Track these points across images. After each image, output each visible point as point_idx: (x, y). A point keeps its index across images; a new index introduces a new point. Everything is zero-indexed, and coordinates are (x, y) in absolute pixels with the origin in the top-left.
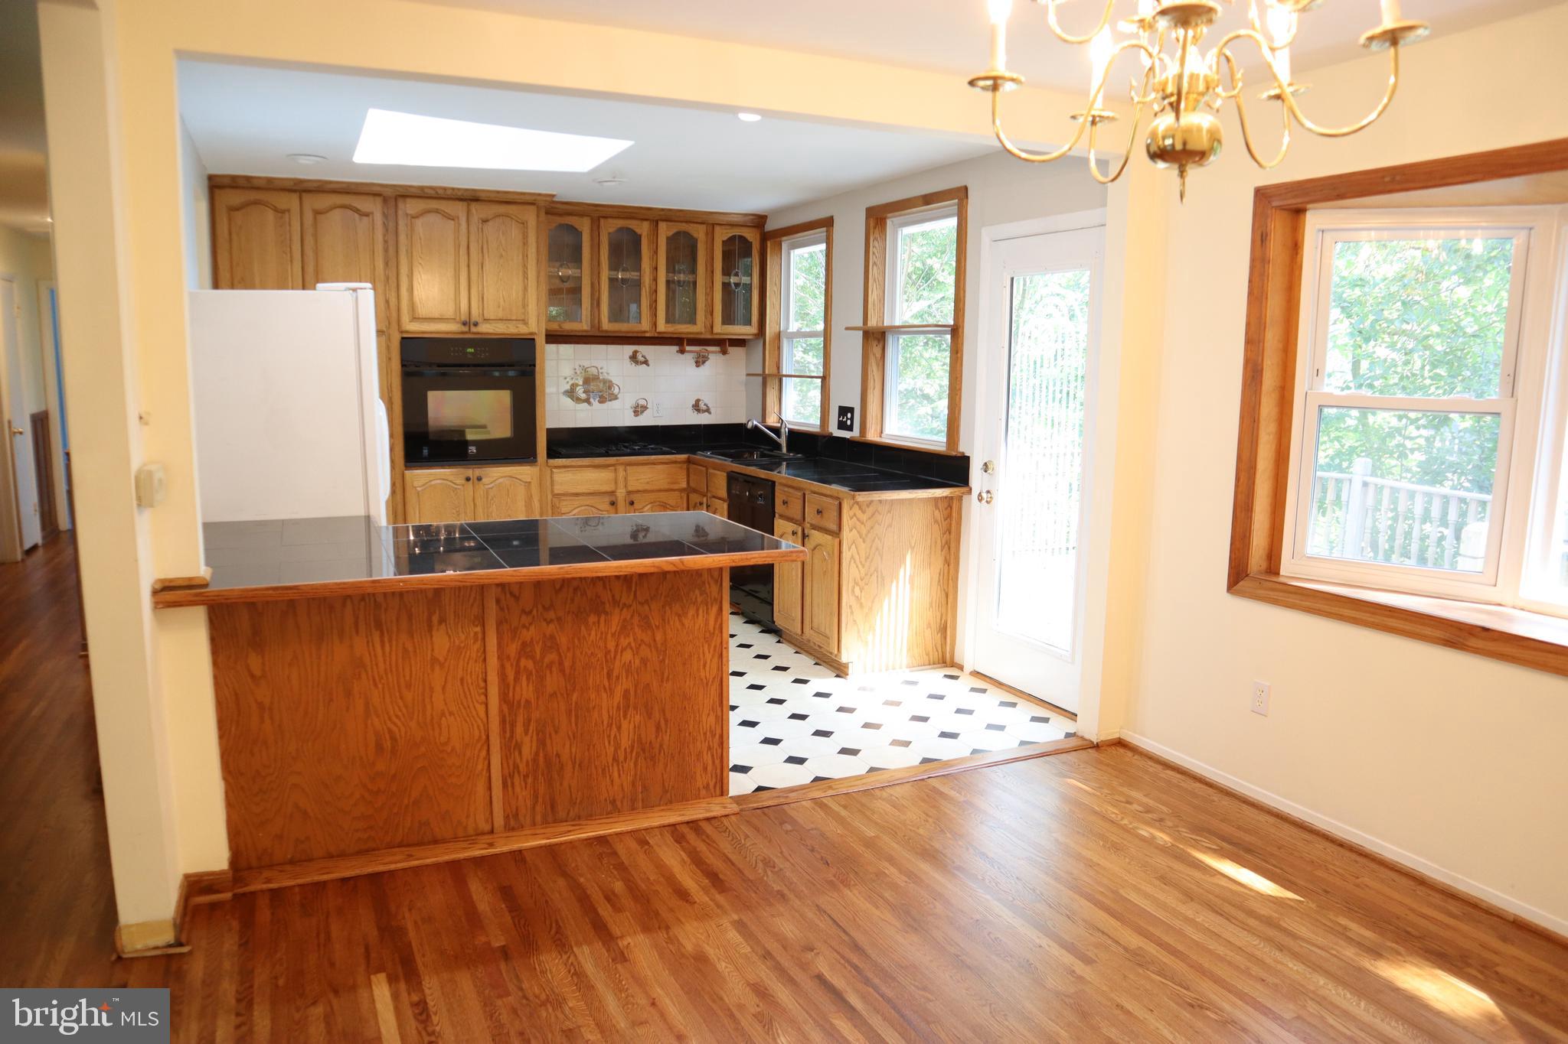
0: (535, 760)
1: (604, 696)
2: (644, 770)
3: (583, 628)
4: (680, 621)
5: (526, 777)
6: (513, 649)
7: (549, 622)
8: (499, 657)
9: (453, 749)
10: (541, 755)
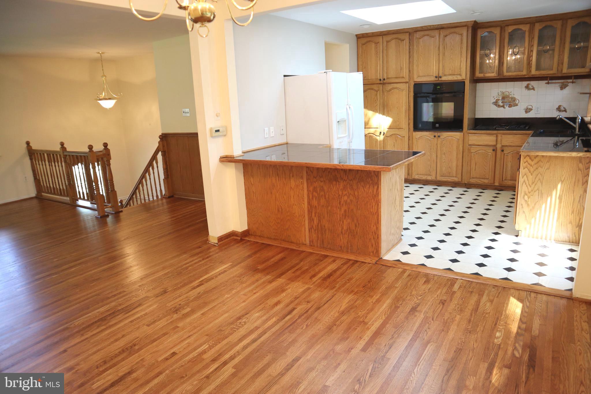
0: (318, 225)
1: (338, 210)
2: (351, 239)
3: (331, 185)
4: (364, 189)
5: (315, 230)
6: (311, 189)
7: (322, 182)
8: (307, 190)
9: (296, 216)
10: (319, 224)
